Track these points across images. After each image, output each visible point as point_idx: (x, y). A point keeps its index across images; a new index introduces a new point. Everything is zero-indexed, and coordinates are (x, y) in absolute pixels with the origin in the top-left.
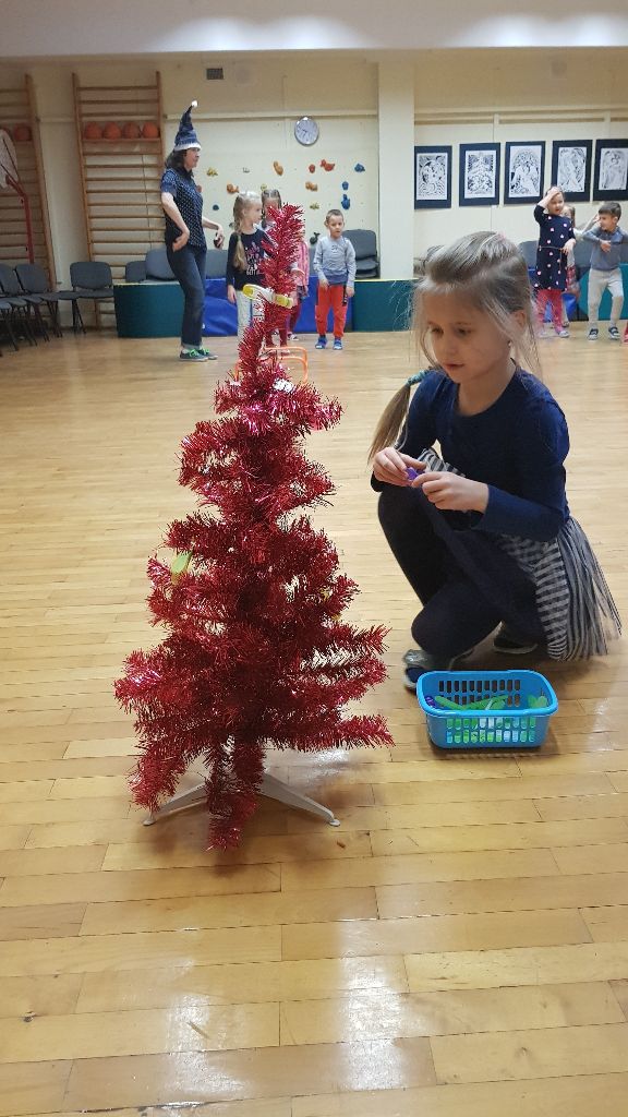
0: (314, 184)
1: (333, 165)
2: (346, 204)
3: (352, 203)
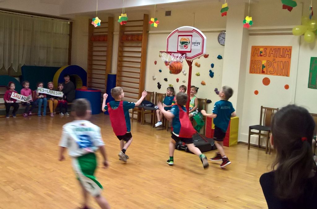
0: (199, 63)
1: (208, 55)
2: (212, 75)
3: (214, 75)
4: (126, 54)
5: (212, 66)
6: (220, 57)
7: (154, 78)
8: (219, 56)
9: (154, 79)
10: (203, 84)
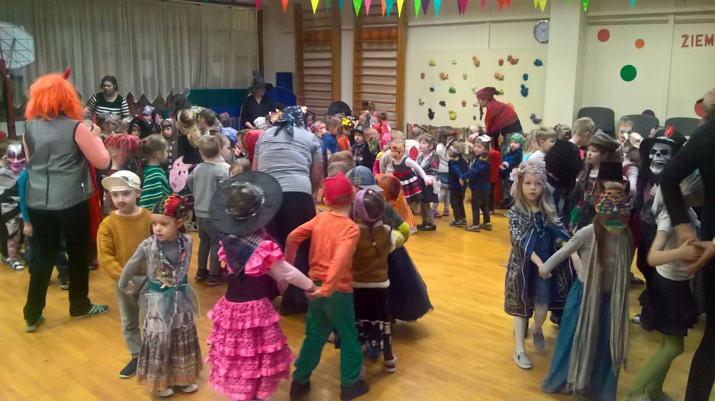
0: (501, 74)
1: (517, 60)
2: (525, 92)
3: (529, 92)
4: (366, 64)
5: (526, 77)
6: (538, 63)
7: (422, 101)
8: (537, 60)
9: (421, 104)
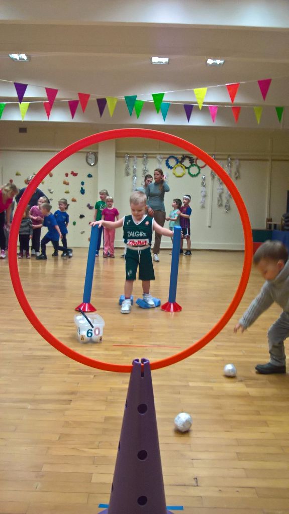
0: (67, 182)
1: (77, 174)
2: (83, 192)
3: (85, 191)
5: (83, 183)
6: (90, 176)
8: (89, 174)
10: (74, 200)
